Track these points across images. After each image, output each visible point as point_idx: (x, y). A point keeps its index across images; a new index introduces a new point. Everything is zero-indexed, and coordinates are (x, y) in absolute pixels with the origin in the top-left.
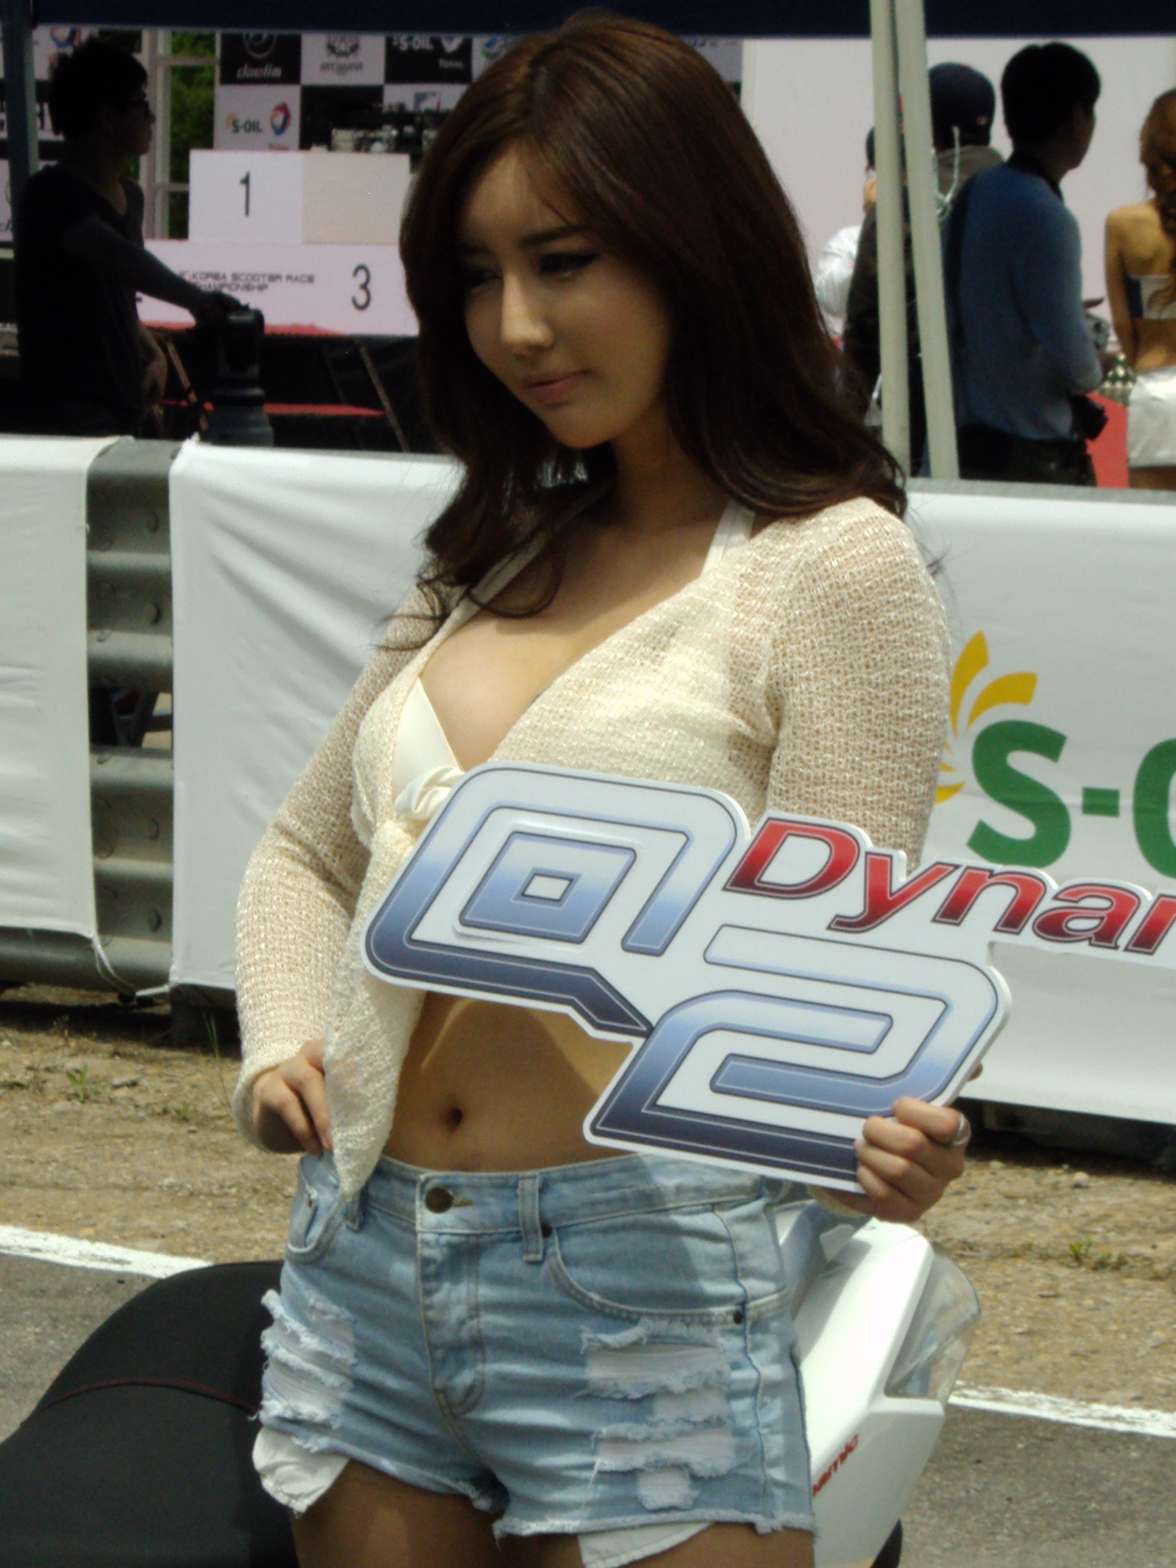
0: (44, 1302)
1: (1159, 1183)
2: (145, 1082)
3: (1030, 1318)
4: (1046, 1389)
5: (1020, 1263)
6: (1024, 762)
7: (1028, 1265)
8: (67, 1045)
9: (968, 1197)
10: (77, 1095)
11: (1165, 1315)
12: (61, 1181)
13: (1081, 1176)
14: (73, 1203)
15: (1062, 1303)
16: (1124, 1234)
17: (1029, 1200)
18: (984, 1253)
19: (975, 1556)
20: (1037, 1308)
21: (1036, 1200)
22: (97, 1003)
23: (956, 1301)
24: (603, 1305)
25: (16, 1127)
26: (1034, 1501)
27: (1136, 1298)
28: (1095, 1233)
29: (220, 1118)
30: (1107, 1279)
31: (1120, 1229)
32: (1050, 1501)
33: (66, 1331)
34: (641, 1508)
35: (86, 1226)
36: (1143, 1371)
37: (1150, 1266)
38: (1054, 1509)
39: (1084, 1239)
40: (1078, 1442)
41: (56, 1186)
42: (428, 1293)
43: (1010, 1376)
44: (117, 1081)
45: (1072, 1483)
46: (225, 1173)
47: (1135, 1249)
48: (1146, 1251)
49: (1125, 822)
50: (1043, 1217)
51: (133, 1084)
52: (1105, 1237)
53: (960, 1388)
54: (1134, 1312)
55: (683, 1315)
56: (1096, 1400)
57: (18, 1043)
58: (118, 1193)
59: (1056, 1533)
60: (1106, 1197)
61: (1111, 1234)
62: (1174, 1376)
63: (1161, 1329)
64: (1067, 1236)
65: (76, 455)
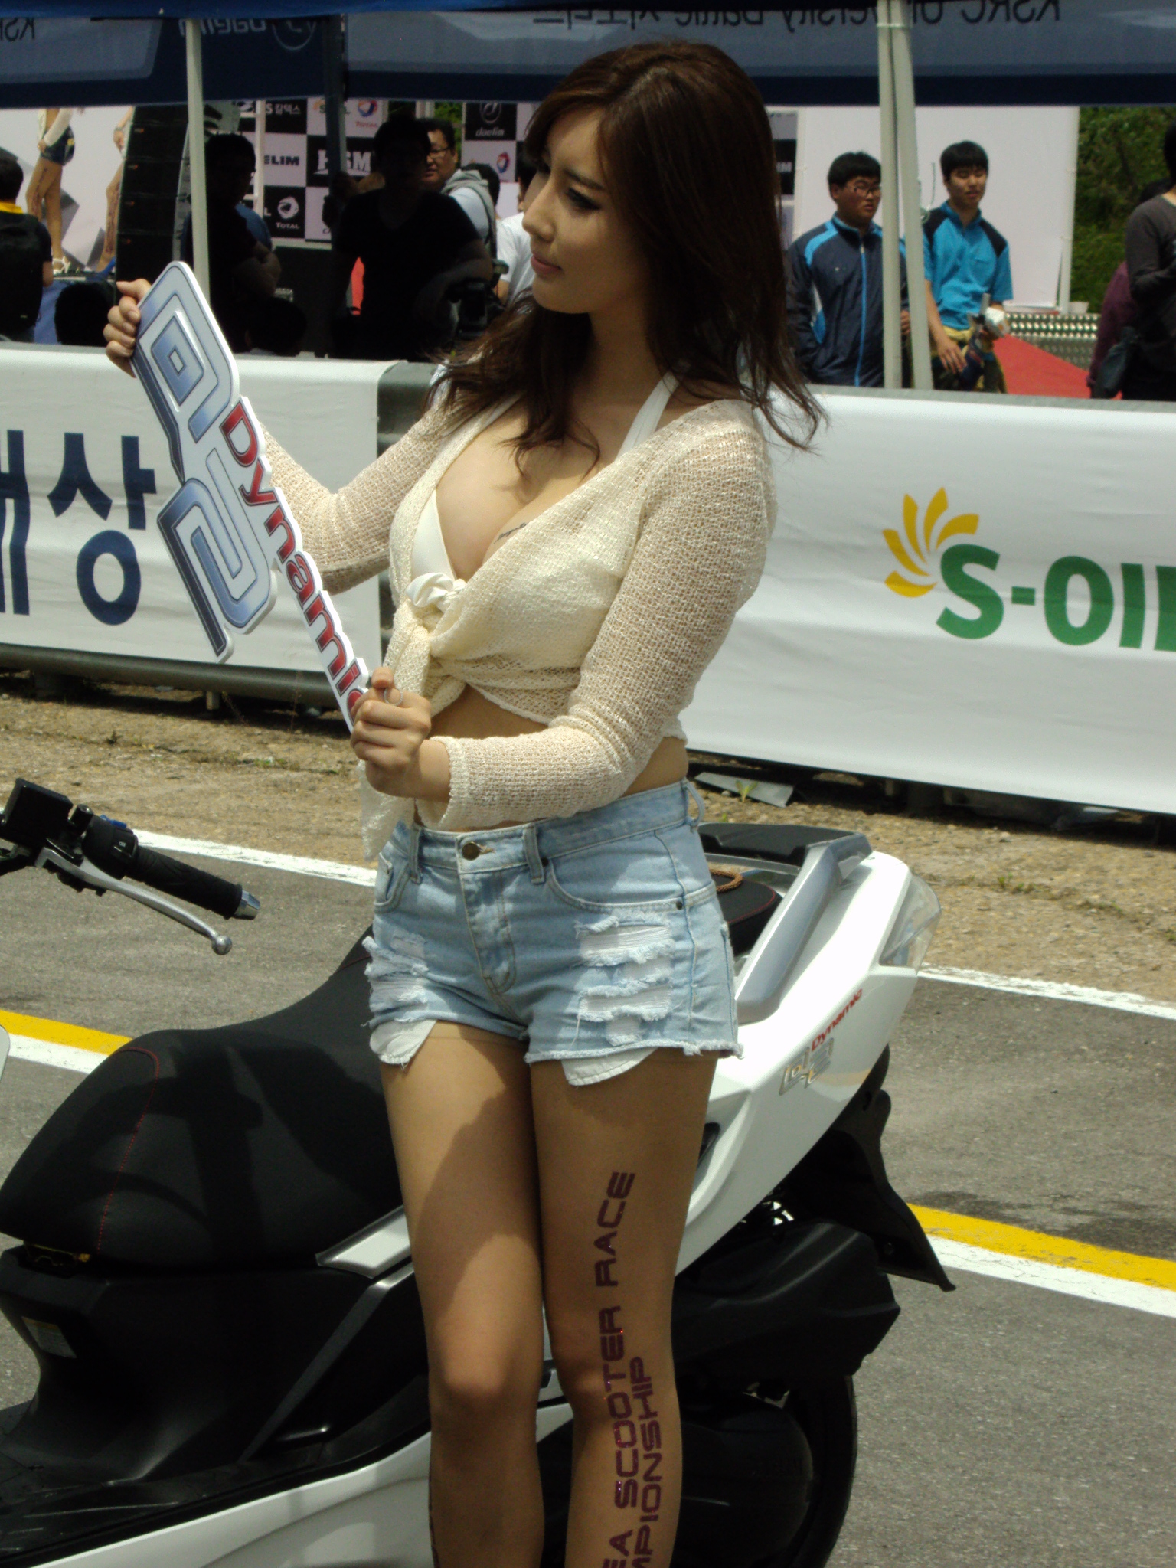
0: (348, 909)
1: (1055, 839)
3: (972, 923)
4: (982, 968)
5: (966, 889)
6: (973, 570)
7: (971, 890)
9: (933, 847)
11: (1058, 922)
13: (1005, 835)
15: (992, 914)
16: (1032, 871)
17: (972, 849)
18: (943, 883)
19: (935, 1073)
20: (976, 918)
21: (977, 849)
23: (926, 905)
25: (331, 799)
26: (973, 1038)
27: (1040, 912)
28: (1014, 870)
30: (1021, 899)
31: (1030, 868)
32: (983, 1038)
36: (1044, 957)
37: (1049, 891)
38: (986, 1043)
39: (1007, 874)
40: (1002, 1002)
41: (356, 835)
43: (959, 960)
45: (998, 1027)
47: (1040, 881)
48: (1047, 882)
49: (1038, 609)
50: (981, 860)
52: (1020, 873)
53: (926, 967)
54: (1039, 920)
56: (1014, 975)
57: (332, 746)
59: (988, 1058)
60: (1021, 848)
61: (1025, 871)
62: (1064, 961)
63: (1056, 930)
64: (996, 872)
65: (371, 372)
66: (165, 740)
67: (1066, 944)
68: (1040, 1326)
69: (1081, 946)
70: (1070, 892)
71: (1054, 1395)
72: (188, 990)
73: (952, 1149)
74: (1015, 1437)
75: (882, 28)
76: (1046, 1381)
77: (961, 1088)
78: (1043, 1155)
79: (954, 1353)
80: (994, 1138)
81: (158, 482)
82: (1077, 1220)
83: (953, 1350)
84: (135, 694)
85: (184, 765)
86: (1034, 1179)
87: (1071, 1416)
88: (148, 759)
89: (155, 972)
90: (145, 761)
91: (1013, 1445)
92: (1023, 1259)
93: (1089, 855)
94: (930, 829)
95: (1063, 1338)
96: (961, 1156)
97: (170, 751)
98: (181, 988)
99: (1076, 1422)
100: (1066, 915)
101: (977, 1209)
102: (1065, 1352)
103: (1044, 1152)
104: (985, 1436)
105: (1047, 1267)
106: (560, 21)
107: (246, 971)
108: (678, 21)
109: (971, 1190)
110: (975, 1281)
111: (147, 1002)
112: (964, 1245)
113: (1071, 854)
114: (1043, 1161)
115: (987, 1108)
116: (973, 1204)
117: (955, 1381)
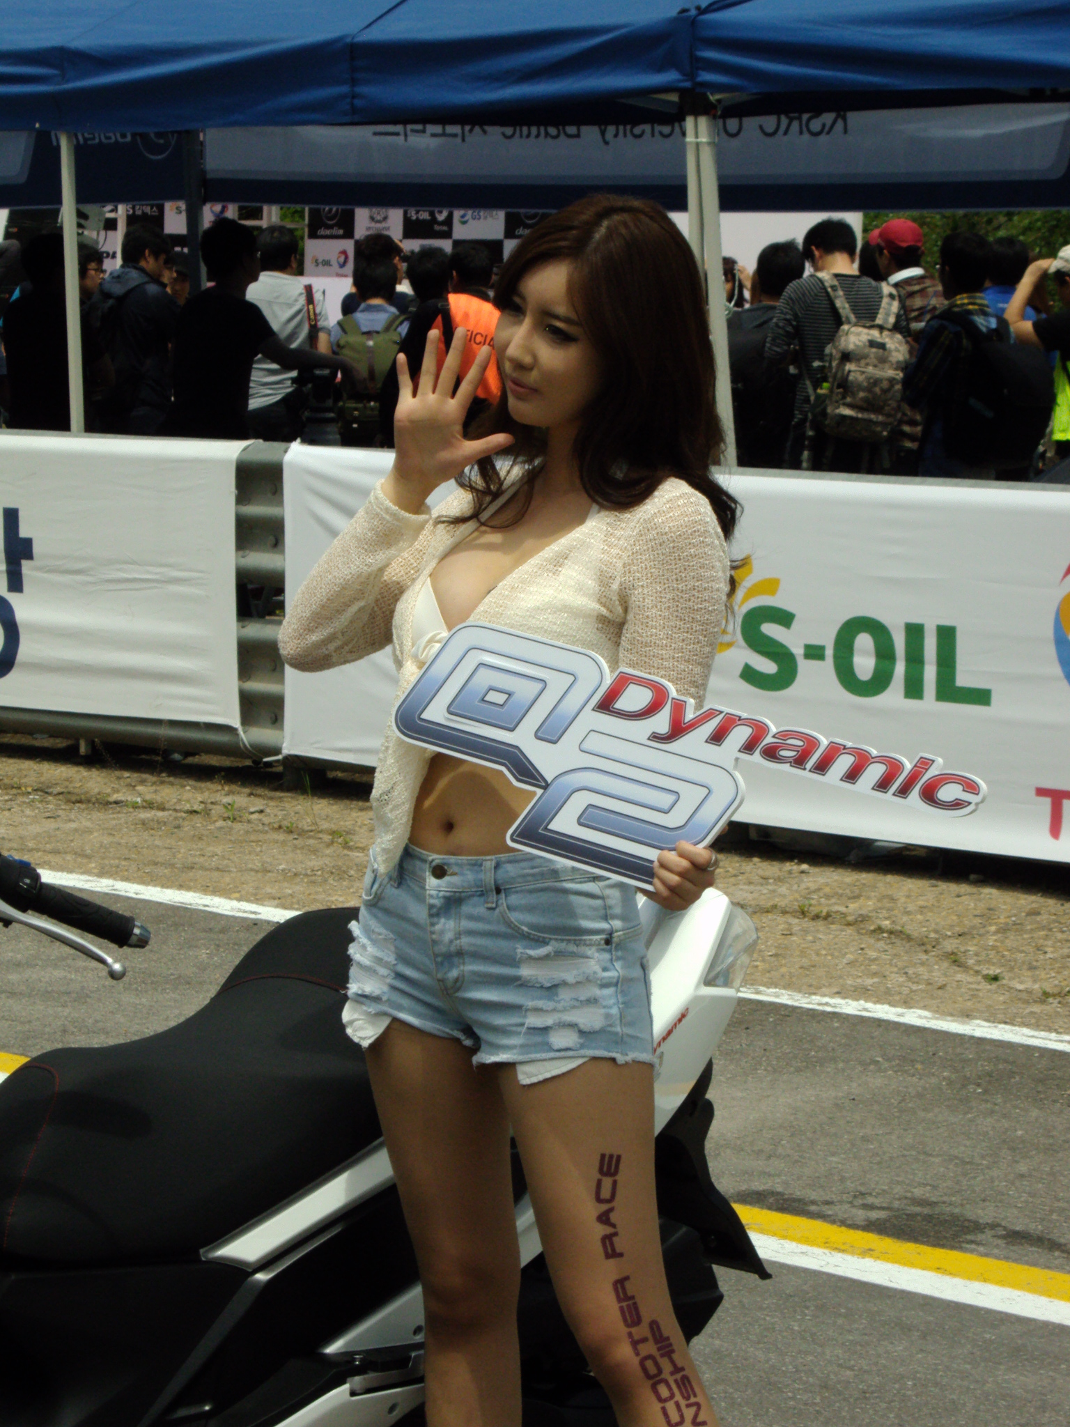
0: (212, 935)
1: (849, 870)
2: (268, 810)
3: (776, 947)
4: (785, 988)
5: (770, 916)
7: (775, 917)
8: (223, 789)
9: (740, 878)
10: (229, 818)
11: (853, 946)
12: (220, 867)
13: (805, 867)
14: (227, 879)
15: (794, 938)
16: (829, 900)
17: (775, 880)
18: (750, 910)
19: (745, 1082)
20: (780, 942)
21: (779, 880)
22: (240, 765)
23: (745, 931)
24: (529, 934)
25: (194, 836)
26: (779, 1051)
27: (836, 936)
28: (813, 899)
29: (312, 831)
30: (820, 924)
31: (828, 897)
32: (788, 1051)
33: (224, 952)
34: (551, 1049)
35: (235, 892)
36: (841, 977)
37: (845, 917)
38: (791, 1055)
39: (807, 902)
40: (804, 1018)
41: (218, 869)
42: (433, 925)
43: (765, 980)
44: (252, 810)
45: (801, 1041)
46: (314, 862)
47: (836, 908)
48: (843, 909)
50: (783, 889)
51: (261, 812)
52: (818, 901)
53: (745, 988)
54: (836, 944)
55: (575, 940)
56: (815, 994)
57: (195, 788)
58: (253, 873)
60: (820, 879)
61: (823, 900)
62: (859, 980)
63: (851, 953)
64: (797, 900)
65: (229, 450)
66: (42, 783)
67: (861, 965)
68: (843, 1311)
69: (874, 967)
70: (863, 919)
71: (856, 1373)
72: (67, 1011)
73: (761, 1151)
74: (823, 1412)
75: (690, 143)
76: (849, 1360)
77: (769, 1096)
78: (842, 1156)
79: (766, 1336)
80: (799, 1142)
81: (37, 549)
82: (874, 1215)
83: (765, 1333)
84: (14, 741)
85: (60, 805)
86: (836, 1178)
87: (873, 1392)
88: (27, 800)
89: (37, 994)
90: (24, 802)
91: (821, 1419)
92: (826, 1251)
93: (880, 885)
94: (738, 862)
95: (864, 1321)
96: (769, 1157)
97: (47, 793)
98: (60, 1009)
99: (876, 1397)
100: (861, 939)
101: (785, 1206)
102: (866, 1334)
103: (844, 1153)
104: (796, 1411)
105: (848, 1257)
106: (397, 134)
107: (120, 993)
108: (504, 134)
109: (780, 1189)
110: (784, 1271)
111: (30, 1022)
112: (774, 1239)
113: (864, 884)
114: (843, 1162)
115: (792, 1114)
116: (781, 1201)
117: (767, 1361)
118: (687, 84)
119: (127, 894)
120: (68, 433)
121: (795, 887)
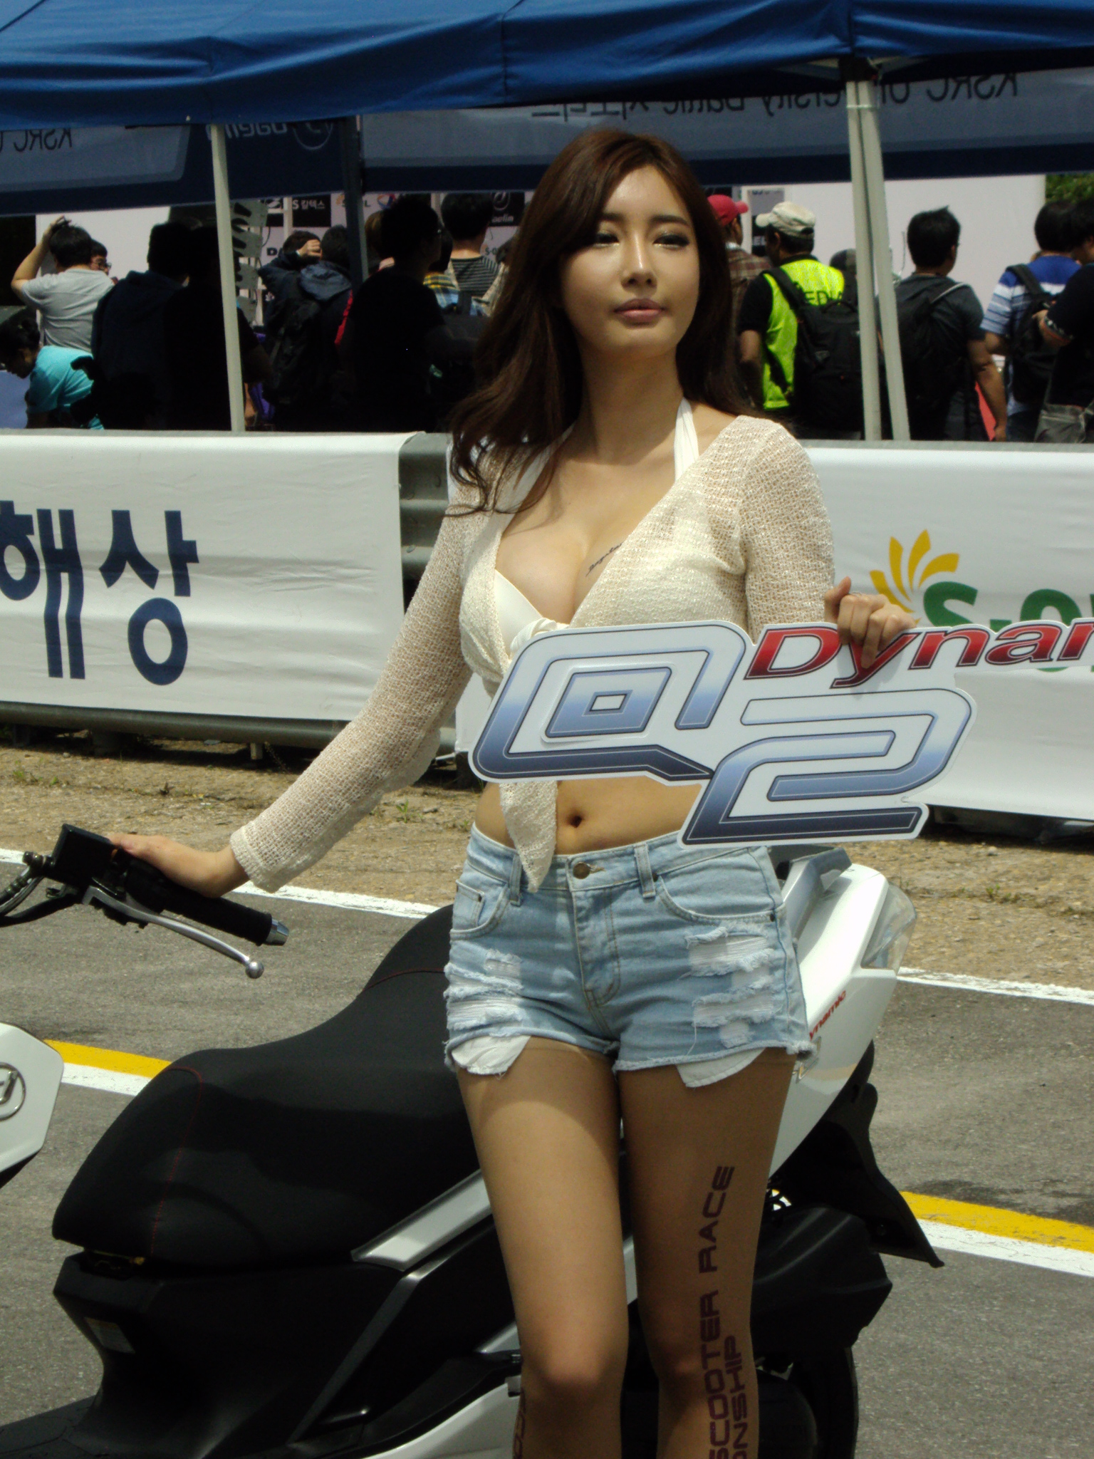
0: (386, 938)
1: (1039, 851)
2: (442, 810)
4: (973, 973)
5: (957, 901)
6: (953, 605)
7: (962, 901)
9: (926, 862)
10: (402, 819)
11: (1043, 928)
12: (394, 868)
13: (992, 849)
14: (401, 881)
15: (982, 923)
16: (1018, 882)
17: (962, 864)
18: (936, 895)
19: (932, 1071)
20: (967, 926)
21: (966, 863)
23: (903, 911)
25: (367, 838)
26: (966, 1038)
27: (1026, 919)
28: (1001, 882)
30: (1009, 908)
31: (1017, 879)
32: (976, 1038)
35: (409, 894)
36: (1030, 961)
37: (1034, 900)
38: (979, 1042)
39: (995, 885)
40: (993, 1003)
41: (392, 870)
43: (952, 966)
44: (426, 810)
45: (989, 1027)
47: (1026, 890)
48: (1032, 891)
50: (970, 873)
51: (435, 811)
52: (1007, 884)
54: (1025, 927)
56: (1003, 979)
58: (427, 874)
60: (1007, 861)
61: (1011, 882)
62: (1049, 964)
63: (1042, 936)
64: (985, 884)
65: (391, 444)
66: (214, 789)
67: (1051, 948)
68: (1033, 1300)
69: (1065, 950)
70: (1054, 900)
71: (1045, 1363)
72: (239, 1019)
73: (948, 1141)
74: (1011, 1403)
75: (852, 110)
76: (1039, 1351)
77: (955, 1085)
78: (1033, 1143)
79: (953, 1329)
80: (987, 1130)
81: (201, 551)
82: (1065, 1202)
83: (952, 1326)
84: (185, 748)
85: (231, 811)
86: (1026, 1166)
87: (1062, 1382)
88: (199, 808)
89: (209, 1003)
90: (196, 810)
91: (1009, 1410)
92: (1016, 1240)
93: (1071, 865)
94: (923, 846)
95: (1054, 1311)
96: (957, 1147)
97: (218, 799)
98: (232, 1017)
99: (1067, 1387)
100: (1050, 921)
101: (973, 1195)
102: (1055, 1324)
103: (1034, 1141)
104: (983, 1403)
105: (1038, 1246)
106: (556, 114)
107: (292, 999)
108: (666, 110)
109: (967, 1179)
110: (972, 1262)
111: (202, 1031)
112: (961, 1229)
113: (1054, 865)
114: (1033, 1149)
115: (981, 1102)
116: (969, 1191)
117: (954, 1354)
118: (847, 50)
119: (301, 899)
120: (229, 432)
121: (983, 871)
